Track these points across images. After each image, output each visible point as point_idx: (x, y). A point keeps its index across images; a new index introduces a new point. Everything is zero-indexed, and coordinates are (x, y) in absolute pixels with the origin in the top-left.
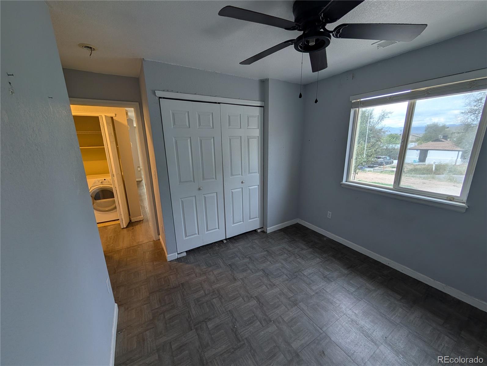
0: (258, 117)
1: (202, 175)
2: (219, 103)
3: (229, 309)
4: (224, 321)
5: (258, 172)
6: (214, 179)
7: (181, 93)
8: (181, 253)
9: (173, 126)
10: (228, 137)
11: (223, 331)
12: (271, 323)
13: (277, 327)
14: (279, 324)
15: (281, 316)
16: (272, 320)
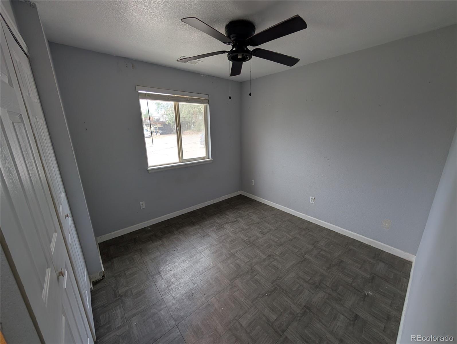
3: (250, 303)
4: (264, 304)
11: (274, 303)
12: (253, 268)
13: (255, 265)
14: (252, 264)
15: (246, 263)
16: (251, 268)
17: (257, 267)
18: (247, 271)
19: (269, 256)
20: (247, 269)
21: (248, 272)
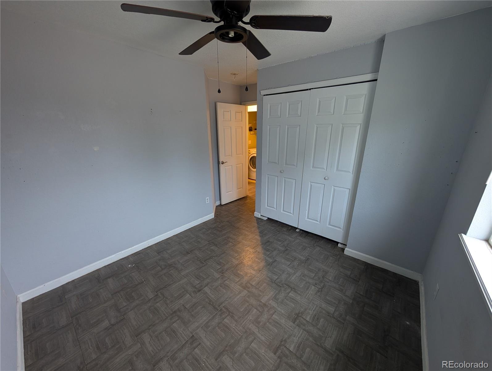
0: (365, 97)
1: (285, 161)
2: (310, 89)
5: (352, 173)
6: (295, 166)
7: (277, 88)
8: (264, 216)
9: (269, 116)
10: (316, 125)
12: (221, 274)
13: (219, 278)
14: (222, 279)
15: (228, 279)
16: (224, 274)
17: (217, 275)
18: (228, 271)
19: (199, 291)
20: (227, 273)
21: (226, 271)
